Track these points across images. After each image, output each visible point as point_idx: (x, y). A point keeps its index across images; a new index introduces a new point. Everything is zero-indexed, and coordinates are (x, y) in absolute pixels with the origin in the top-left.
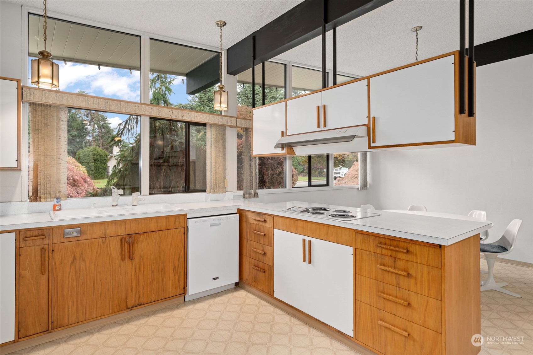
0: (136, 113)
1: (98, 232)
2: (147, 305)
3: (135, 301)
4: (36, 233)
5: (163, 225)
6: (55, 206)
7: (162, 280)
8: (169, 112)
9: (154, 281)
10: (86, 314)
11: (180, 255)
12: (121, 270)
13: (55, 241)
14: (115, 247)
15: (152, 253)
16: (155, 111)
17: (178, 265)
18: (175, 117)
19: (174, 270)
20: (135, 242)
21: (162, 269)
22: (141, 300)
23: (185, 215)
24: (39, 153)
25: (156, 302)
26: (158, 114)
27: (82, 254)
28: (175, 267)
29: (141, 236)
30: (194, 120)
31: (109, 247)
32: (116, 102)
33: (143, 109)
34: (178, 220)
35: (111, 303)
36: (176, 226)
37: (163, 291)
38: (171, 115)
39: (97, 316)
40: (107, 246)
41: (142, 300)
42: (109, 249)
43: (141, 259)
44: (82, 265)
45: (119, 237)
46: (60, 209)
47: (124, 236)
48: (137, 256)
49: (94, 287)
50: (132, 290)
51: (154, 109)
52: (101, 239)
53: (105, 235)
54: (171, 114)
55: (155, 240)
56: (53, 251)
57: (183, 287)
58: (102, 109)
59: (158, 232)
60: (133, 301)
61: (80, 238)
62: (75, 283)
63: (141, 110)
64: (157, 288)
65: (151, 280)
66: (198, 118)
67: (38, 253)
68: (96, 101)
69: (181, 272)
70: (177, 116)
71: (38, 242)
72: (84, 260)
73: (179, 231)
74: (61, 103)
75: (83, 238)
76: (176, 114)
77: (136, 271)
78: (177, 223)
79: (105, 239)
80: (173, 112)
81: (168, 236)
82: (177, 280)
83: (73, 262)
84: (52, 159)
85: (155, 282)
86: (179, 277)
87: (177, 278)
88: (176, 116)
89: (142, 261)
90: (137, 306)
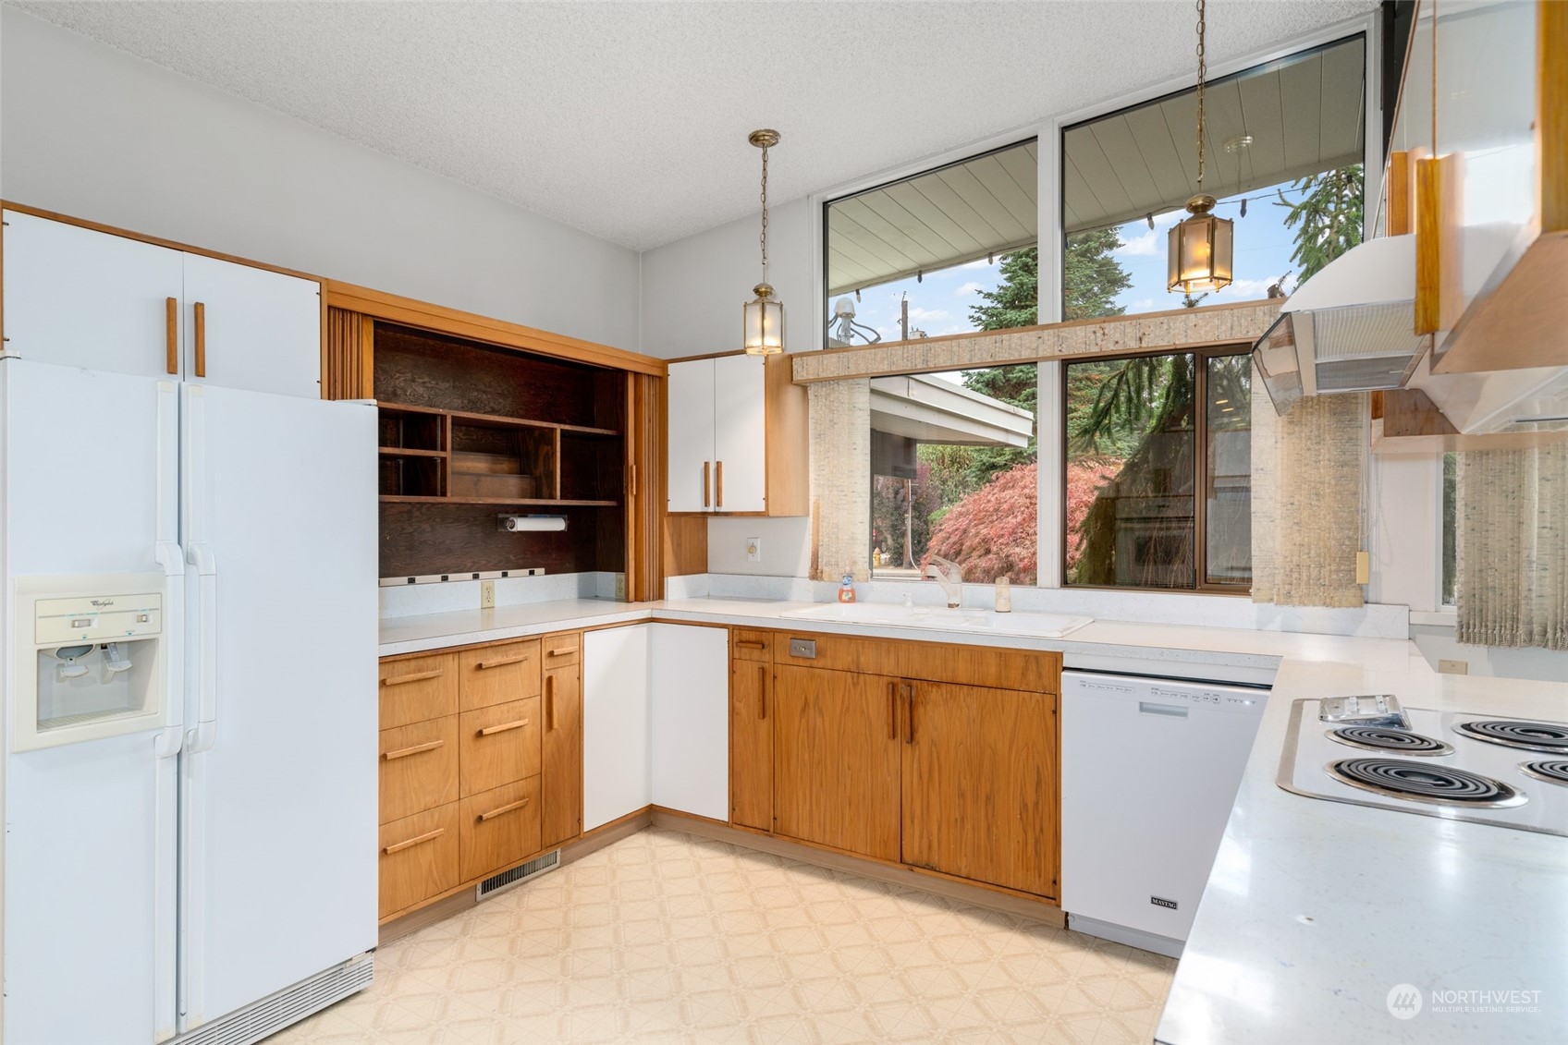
0: (997, 359)
1: (844, 659)
2: (948, 877)
3: (921, 852)
4: (752, 636)
5: (991, 672)
6: (842, 592)
7: (989, 829)
8: (1093, 337)
9: (966, 823)
10: (824, 830)
11: (1042, 777)
12: (888, 760)
13: (778, 659)
14: (876, 701)
15: (962, 743)
16: (1049, 343)
17: (1036, 804)
18: (1112, 348)
19: (1024, 816)
20: (920, 700)
21: (988, 798)
22: (935, 859)
23: (1057, 657)
24: (821, 482)
25: (971, 882)
26: (1056, 349)
27: (818, 696)
28: (1025, 806)
29: (934, 690)
30: (1183, 341)
31: (864, 697)
32: (949, 342)
33: (1013, 345)
34: (1033, 666)
35: (869, 830)
36: (1027, 685)
37: (992, 860)
38: (1100, 343)
39: (845, 847)
40: (861, 694)
41: (937, 857)
42: (864, 702)
43: (934, 749)
44: (818, 723)
45: (885, 678)
46: (852, 600)
47: (895, 680)
48: (921, 735)
49: (838, 779)
50: (913, 822)
51: (1046, 338)
52: (849, 674)
53: (858, 668)
54: (1099, 340)
55: (968, 708)
56: (775, 677)
57: (1051, 878)
58: (919, 367)
59: (975, 689)
60: (916, 850)
61: (815, 663)
62: (807, 757)
63: (1010, 348)
64: (974, 843)
65: (958, 816)
66: (1202, 332)
67: (756, 675)
68: (908, 352)
69: (1044, 828)
70: (1121, 342)
71: (756, 654)
72: (821, 712)
73: (1038, 701)
74: (847, 374)
75: (820, 665)
76: (1117, 337)
77: (921, 777)
78: (1032, 677)
79: (858, 677)
80: (1106, 331)
81: (1003, 708)
82: (1030, 848)
83: (803, 711)
84: (840, 493)
85: (968, 826)
86: (1037, 842)
87: (1031, 841)
88: (1117, 342)
89: (935, 755)
90: (924, 868)
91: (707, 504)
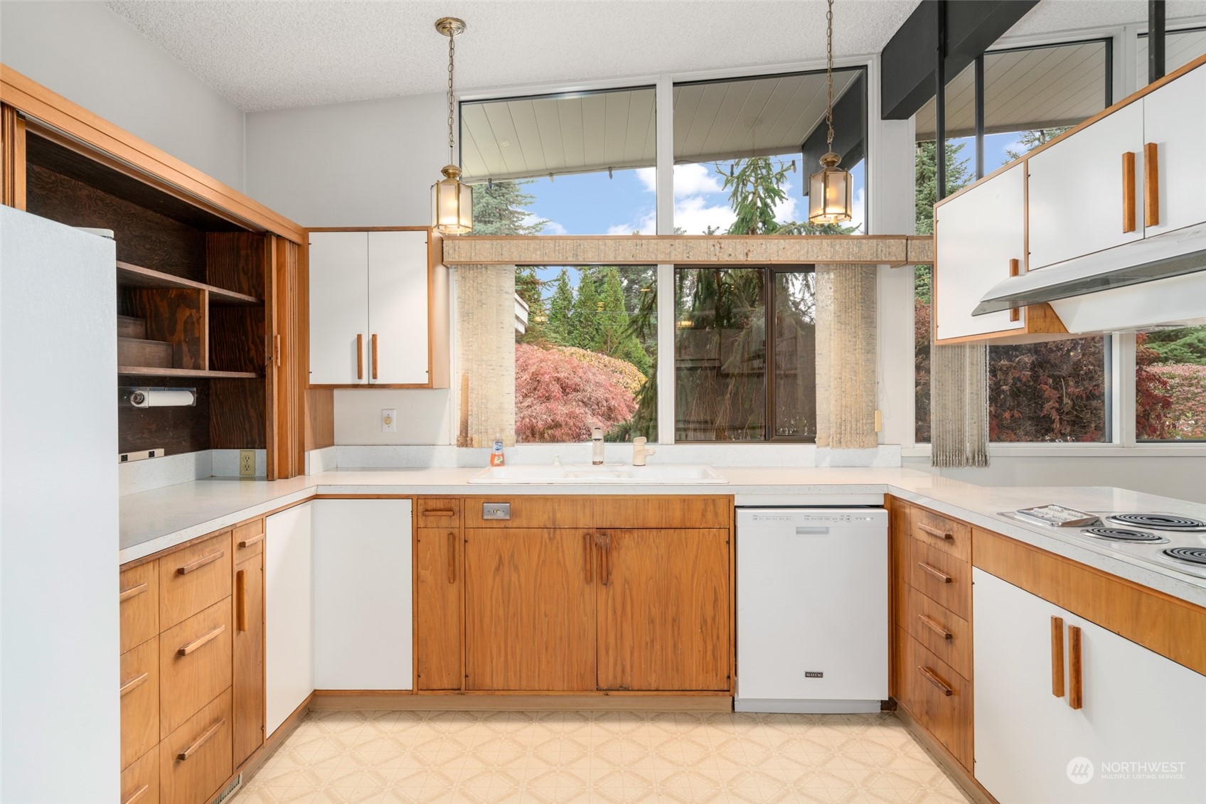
0: (638, 259)
1: (540, 518)
2: (640, 693)
3: (615, 677)
4: (440, 504)
5: (676, 516)
6: (493, 456)
7: (675, 646)
8: (712, 249)
9: (655, 645)
10: (520, 677)
11: (718, 595)
12: (584, 603)
13: (470, 523)
14: (572, 550)
15: (651, 578)
16: (679, 250)
17: (714, 618)
18: (727, 259)
19: (704, 629)
20: (613, 546)
21: (674, 620)
22: (628, 681)
23: (730, 498)
24: (470, 357)
25: (660, 693)
26: (685, 256)
27: (512, 555)
28: (705, 621)
29: (627, 536)
30: (776, 259)
31: (561, 549)
32: (597, 241)
33: (651, 249)
34: (711, 508)
35: (566, 668)
36: (706, 523)
37: (677, 671)
38: (718, 254)
39: (541, 688)
40: (557, 548)
41: (630, 679)
42: (560, 554)
43: (626, 586)
44: (513, 579)
45: (581, 530)
46: (502, 463)
47: (591, 531)
48: (616, 577)
49: (534, 627)
50: (607, 653)
51: (677, 246)
52: (546, 530)
53: (554, 523)
54: (717, 252)
55: (657, 548)
56: (466, 541)
57: (726, 674)
58: (569, 259)
59: (663, 531)
60: (611, 677)
61: (510, 524)
62: (501, 611)
63: (648, 251)
64: (662, 660)
65: (648, 640)
66: (789, 253)
67: (444, 543)
68: (559, 246)
69: (720, 636)
70: (733, 255)
71: (444, 522)
72: (516, 568)
73: (715, 535)
74: (500, 259)
75: (515, 525)
76: (730, 251)
77: (615, 612)
78: (710, 516)
79: (554, 532)
80: (722, 246)
81: (687, 544)
82: (709, 654)
83: (497, 569)
84: (489, 367)
85: (657, 647)
86: (714, 648)
87: (710, 648)
88: (730, 255)
89: (627, 591)
90: (618, 690)
91: (360, 377)
